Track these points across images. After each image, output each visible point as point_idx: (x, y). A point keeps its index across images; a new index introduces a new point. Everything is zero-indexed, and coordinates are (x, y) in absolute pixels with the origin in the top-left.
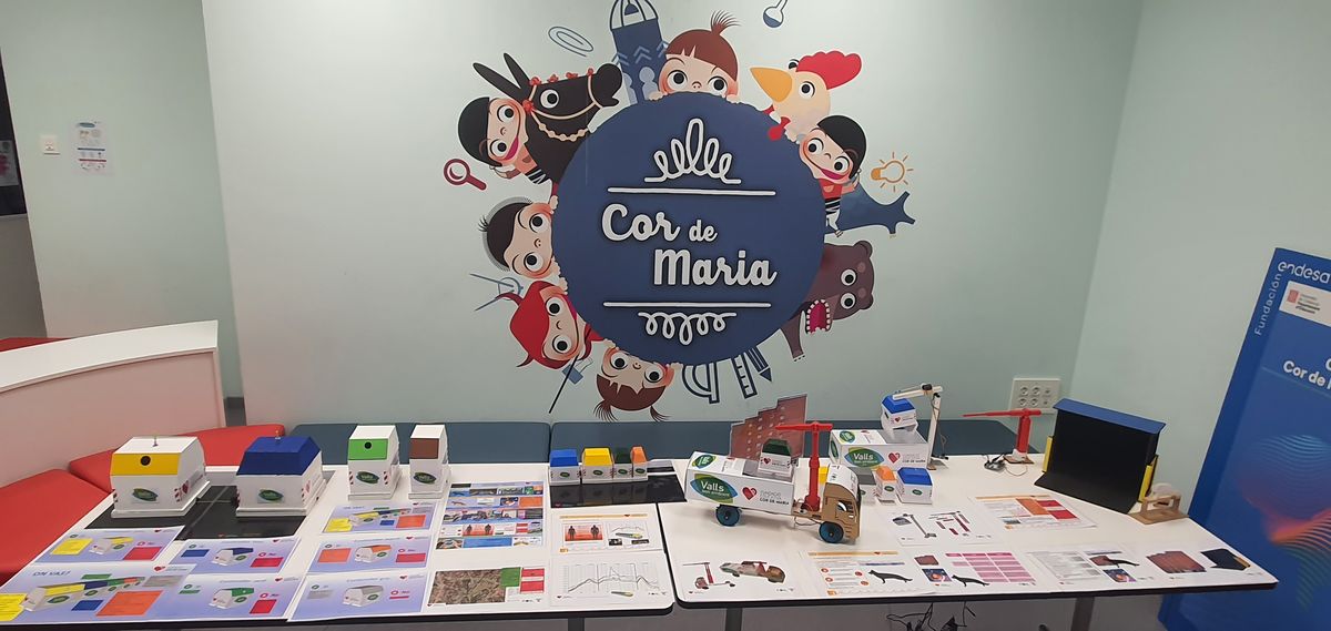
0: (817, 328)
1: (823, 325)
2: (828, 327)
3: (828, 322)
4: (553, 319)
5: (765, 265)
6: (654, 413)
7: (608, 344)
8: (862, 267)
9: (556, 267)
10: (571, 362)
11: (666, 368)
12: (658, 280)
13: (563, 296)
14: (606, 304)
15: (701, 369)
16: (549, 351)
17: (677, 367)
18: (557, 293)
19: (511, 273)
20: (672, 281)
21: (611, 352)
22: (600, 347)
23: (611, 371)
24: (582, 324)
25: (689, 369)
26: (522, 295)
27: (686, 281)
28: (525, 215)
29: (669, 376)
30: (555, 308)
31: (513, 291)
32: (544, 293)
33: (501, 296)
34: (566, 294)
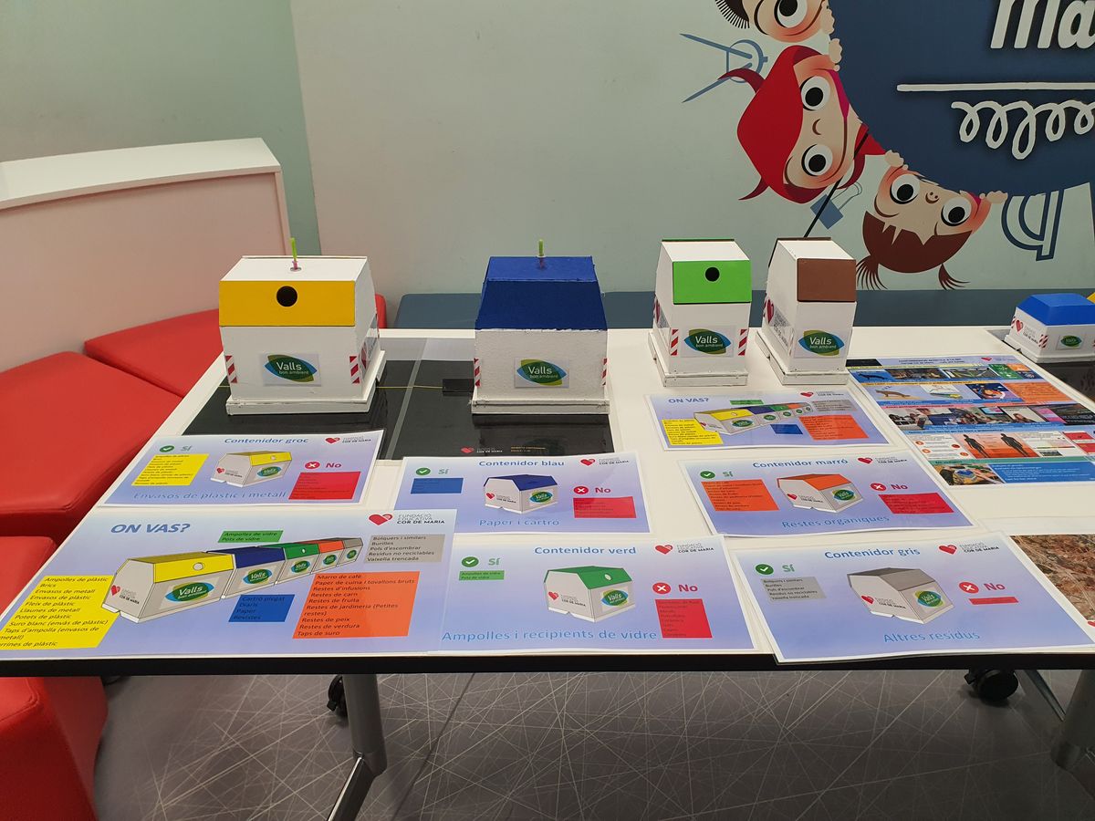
4: (808, 117)
6: (944, 276)
7: (892, 159)
10: (827, 192)
11: (978, 201)
12: (998, 42)
13: (831, 72)
14: (901, 88)
15: (1037, 201)
16: (796, 174)
17: (996, 200)
18: (820, 70)
20: (1021, 41)
21: (895, 173)
22: (878, 165)
23: (888, 206)
24: (855, 123)
25: (1017, 201)
26: (764, 74)
27: (1044, 42)
29: (980, 214)
30: (815, 96)
31: (750, 65)
32: (800, 69)
33: (729, 75)
34: (837, 68)
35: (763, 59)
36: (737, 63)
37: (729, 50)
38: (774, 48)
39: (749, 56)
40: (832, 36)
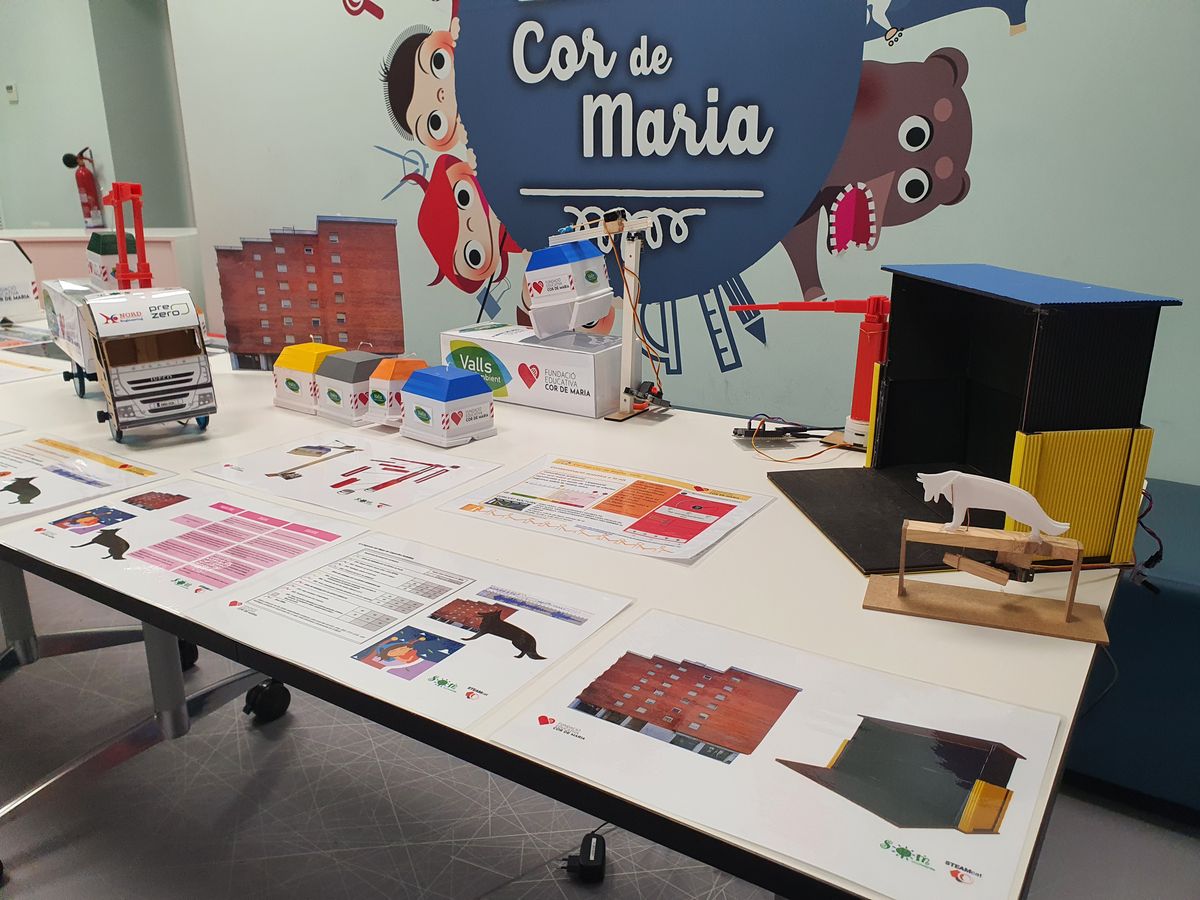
0: (851, 244)
1: (862, 236)
2: (872, 241)
3: (873, 229)
4: (463, 214)
5: (750, 114)
7: (525, 256)
8: (943, 110)
9: (462, 133)
10: (485, 285)
12: (589, 151)
13: (472, 176)
14: (524, 192)
15: (653, 311)
16: (462, 267)
17: (617, 305)
18: (464, 174)
19: (415, 144)
20: (608, 151)
24: (495, 221)
26: (428, 178)
27: (627, 151)
28: (425, 53)
30: (464, 197)
31: (418, 170)
32: (451, 172)
33: (407, 178)
34: (475, 174)
35: (426, 166)
36: (411, 169)
37: (404, 158)
38: (432, 157)
39: (417, 163)
40: (468, 146)
